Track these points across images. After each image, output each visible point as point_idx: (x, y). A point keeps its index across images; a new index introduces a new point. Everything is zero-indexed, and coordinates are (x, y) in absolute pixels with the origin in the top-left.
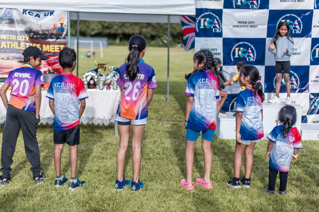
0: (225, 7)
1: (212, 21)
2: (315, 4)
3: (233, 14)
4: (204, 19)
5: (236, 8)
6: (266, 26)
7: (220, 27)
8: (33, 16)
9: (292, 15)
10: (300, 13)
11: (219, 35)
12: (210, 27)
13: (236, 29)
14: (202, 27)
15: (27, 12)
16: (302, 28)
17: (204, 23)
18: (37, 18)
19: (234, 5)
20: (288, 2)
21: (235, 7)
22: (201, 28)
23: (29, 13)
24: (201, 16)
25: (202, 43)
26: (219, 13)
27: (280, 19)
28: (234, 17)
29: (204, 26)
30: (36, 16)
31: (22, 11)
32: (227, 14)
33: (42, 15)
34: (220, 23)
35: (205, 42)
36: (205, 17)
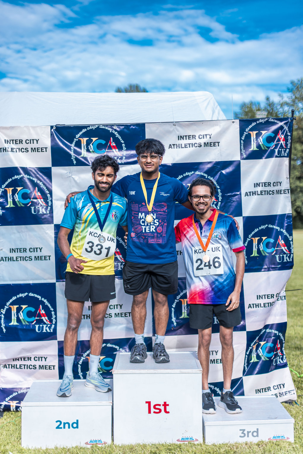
0: (55, 163)
2: (243, 150)
3: (73, 176)
4: (13, 188)
5: (77, 165)
7: (47, 203)
10: (211, 168)
12: (26, 205)
14: (10, 205)
16: (220, 198)
17: (14, 197)
19: (73, 158)
20: (184, 148)
21: (75, 162)
22: (8, 206)
24: (7, 183)
25: (13, 236)
28: (75, 181)
29: (14, 202)
32: (61, 176)
34: (49, 195)
35: (18, 235)
36: (15, 184)
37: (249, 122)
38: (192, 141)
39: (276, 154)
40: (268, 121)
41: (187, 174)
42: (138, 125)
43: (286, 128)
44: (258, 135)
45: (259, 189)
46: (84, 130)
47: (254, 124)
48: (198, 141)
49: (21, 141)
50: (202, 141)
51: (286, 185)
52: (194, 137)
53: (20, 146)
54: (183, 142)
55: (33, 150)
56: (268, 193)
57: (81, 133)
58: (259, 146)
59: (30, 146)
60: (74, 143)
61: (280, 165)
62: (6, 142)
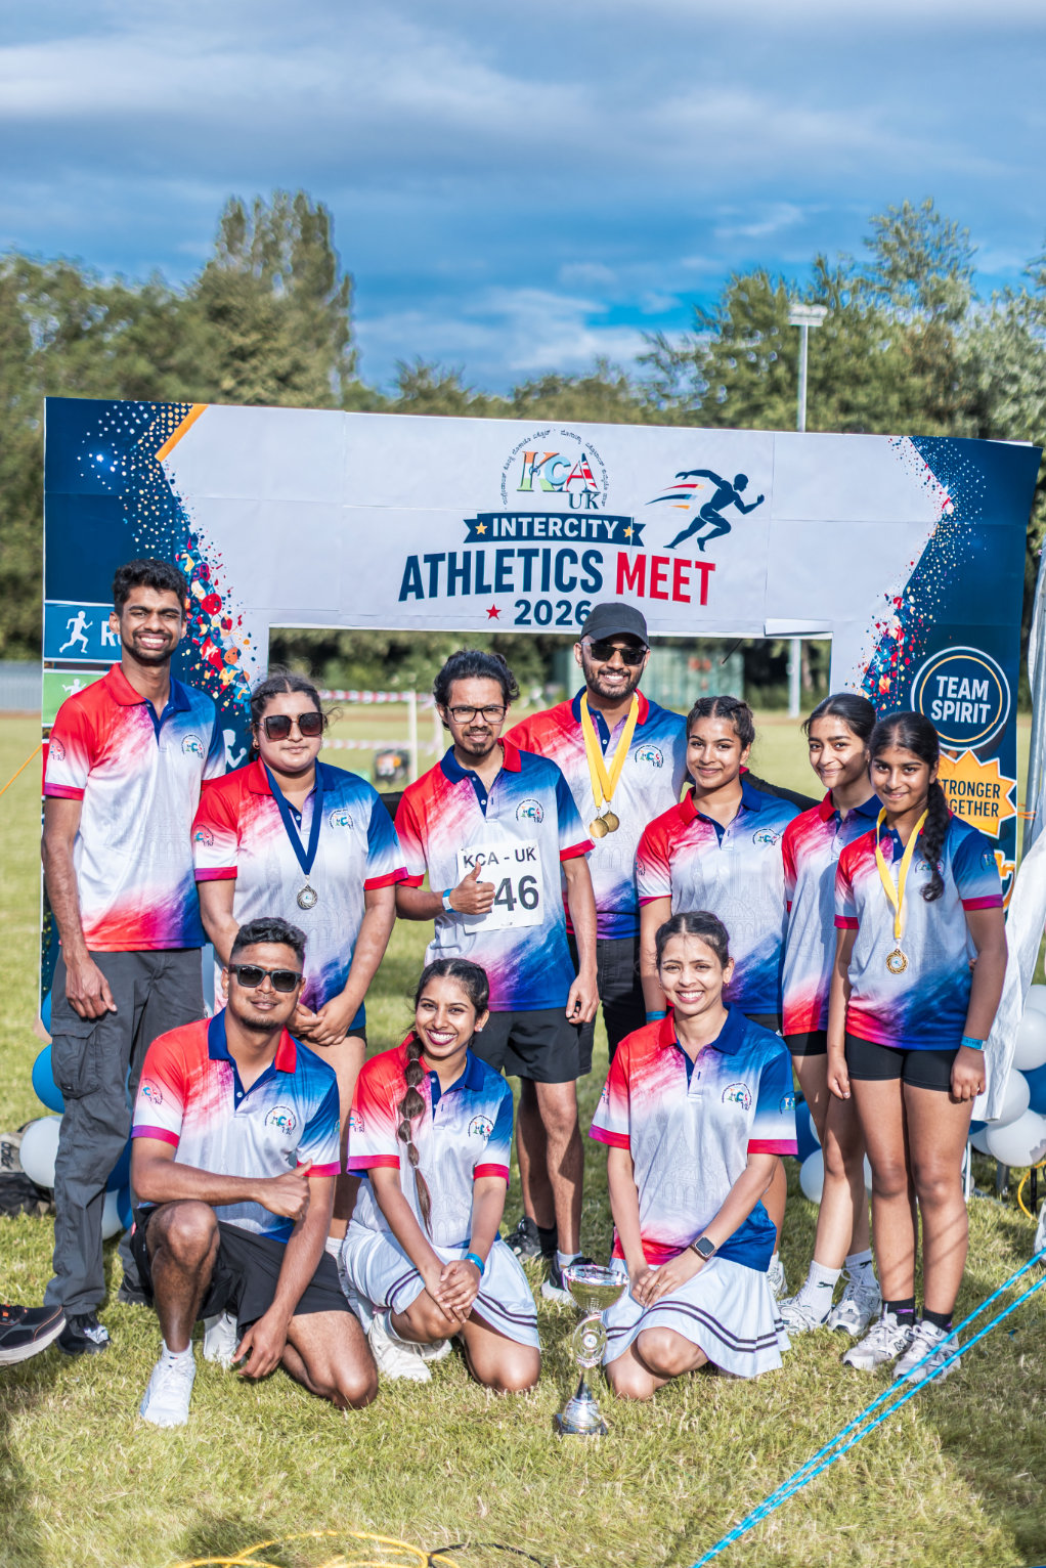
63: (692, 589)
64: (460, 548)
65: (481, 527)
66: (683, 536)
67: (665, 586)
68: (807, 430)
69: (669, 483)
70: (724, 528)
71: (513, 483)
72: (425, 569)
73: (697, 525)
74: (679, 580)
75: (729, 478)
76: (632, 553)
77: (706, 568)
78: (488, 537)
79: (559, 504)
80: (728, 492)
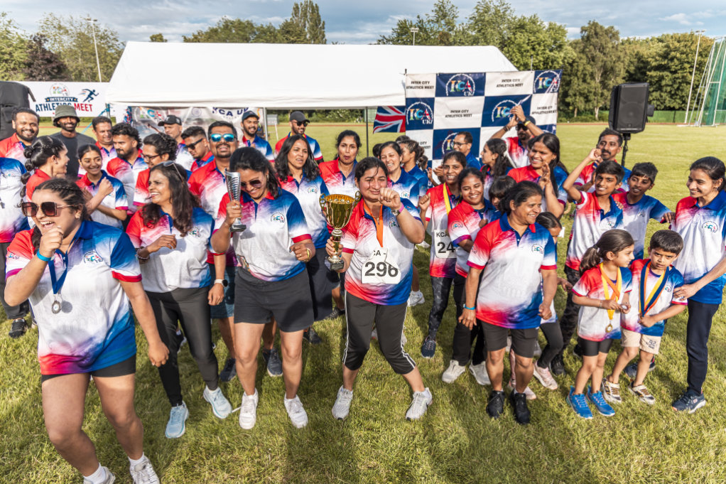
0: (438, 95)
1: (422, 111)
2: (534, 88)
3: (446, 103)
4: (414, 109)
5: (449, 96)
6: (480, 116)
7: (431, 117)
8: (225, 115)
9: (510, 101)
10: (517, 98)
11: (430, 127)
12: (420, 119)
13: (449, 119)
14: (412, 119)
15: (218, 110)
17: (414, 115)
18: (229, 116)
19: (447, 92)
21: (447, 95)
23: (220, 111)
26: (431, 102)
27: (497, 106)
28: (447, 106)
29: (414, 117)
30: (228, 114)
31: (212, 110)
32: (439, 102)
33: (234, 112)
34: (432, 113)
36: (415, 107)
37: (540, 73)
38: (509, 83)
39: (551, 90)
40: (549, 73)
41: (505, 101)
42: (481, 73)
43: (558, 76)
44: (543, 80)
45: (540, 111)
46: (454, 76)
47: (542, 73)
48: (512, 83)
49: (420, 83)
50: (515, 83)
51: (555, 107)
52: (510, 80)
53: (419, 85)
54: (504, 83)
55: (426, 87)
56: (545, 112)
57: (452, 78)
58: (543, 86)
59: (424, 85)
60: (447, 84)
61: (553, 97)
62: (413, 82)
63: (89, 109)
64: (45, 103)
65: (48, 99)
66: (85, 100)
67: (84, 108)
68: (102, 81)
69: (81, 91)
70: (92, 99)
71: (52, 92)
72: (39, 107)
73: (87, 98)
74: (86, 108)
75: (92, 90)
76: (77, 103)
77: (91, 105)
78: (49, 101)
79: (61, 95)
80: (92, 93)
